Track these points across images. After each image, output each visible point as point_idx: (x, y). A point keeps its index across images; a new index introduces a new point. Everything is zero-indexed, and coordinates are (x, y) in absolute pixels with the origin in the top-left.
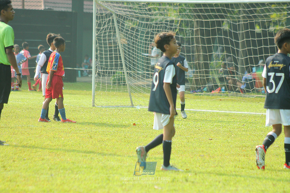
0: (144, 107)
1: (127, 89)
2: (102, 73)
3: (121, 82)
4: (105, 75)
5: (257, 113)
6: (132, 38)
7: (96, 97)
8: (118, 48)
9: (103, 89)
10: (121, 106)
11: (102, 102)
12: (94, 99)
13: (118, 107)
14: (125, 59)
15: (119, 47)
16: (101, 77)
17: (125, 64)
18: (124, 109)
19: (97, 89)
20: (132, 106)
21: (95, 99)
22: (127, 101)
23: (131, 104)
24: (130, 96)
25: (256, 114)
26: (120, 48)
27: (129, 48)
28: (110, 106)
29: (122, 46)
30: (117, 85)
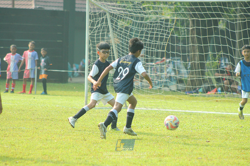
6: (127, 37)
12: (87, 100)
15: (112, 47)
20: (126, 107)
21: (88, 100)
26: (113, 48)
27: (123, 48)
28: (103, 107)
29: (116, 46)
30: (110, 85)
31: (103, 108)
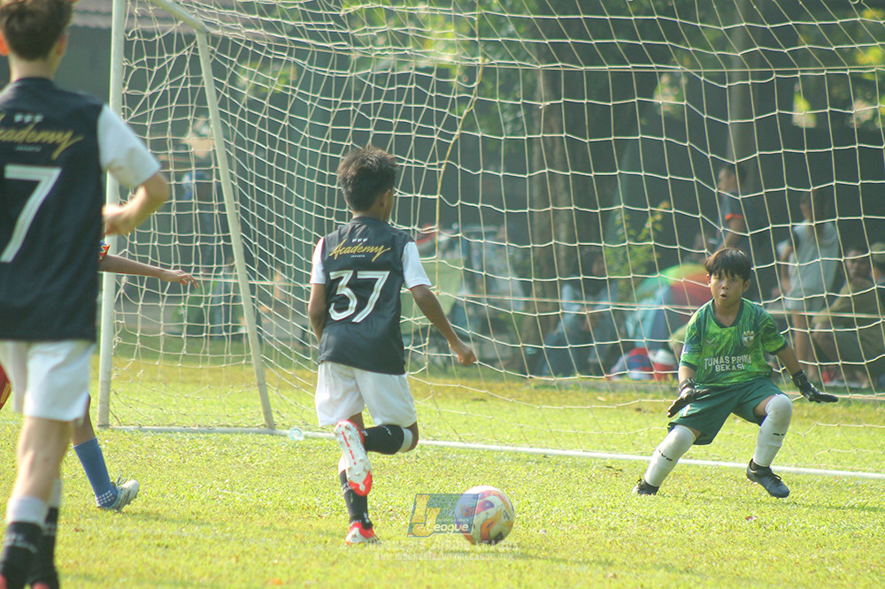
0: (320, 434)
1: (249, 358)
2: (144, 287)
3: (223, 324)
4: (160, 293)
5: (802, 470)
6: (277, 136)
7: (114, 386)
8: (214, 180)
9: (148, 354)
10: (222, 428)
11: (141, 410)
12: (108, 395)
13: (210, 430)
14: (245, 229)
15: (218, 177)
16: (141, 303)
17: (242, 250)
18: (236, 438)
19: (123, 350)
20: (271, 427)
21: (112, 394)
22: (245, 408)
23: (262, 420)
24: (262, 387)
25: (798, 474)
26: (222, 181)
27: (260, 182)
28: (173, 427)
29: (234, 173)
30: (206, 336)
31: (175, 432)
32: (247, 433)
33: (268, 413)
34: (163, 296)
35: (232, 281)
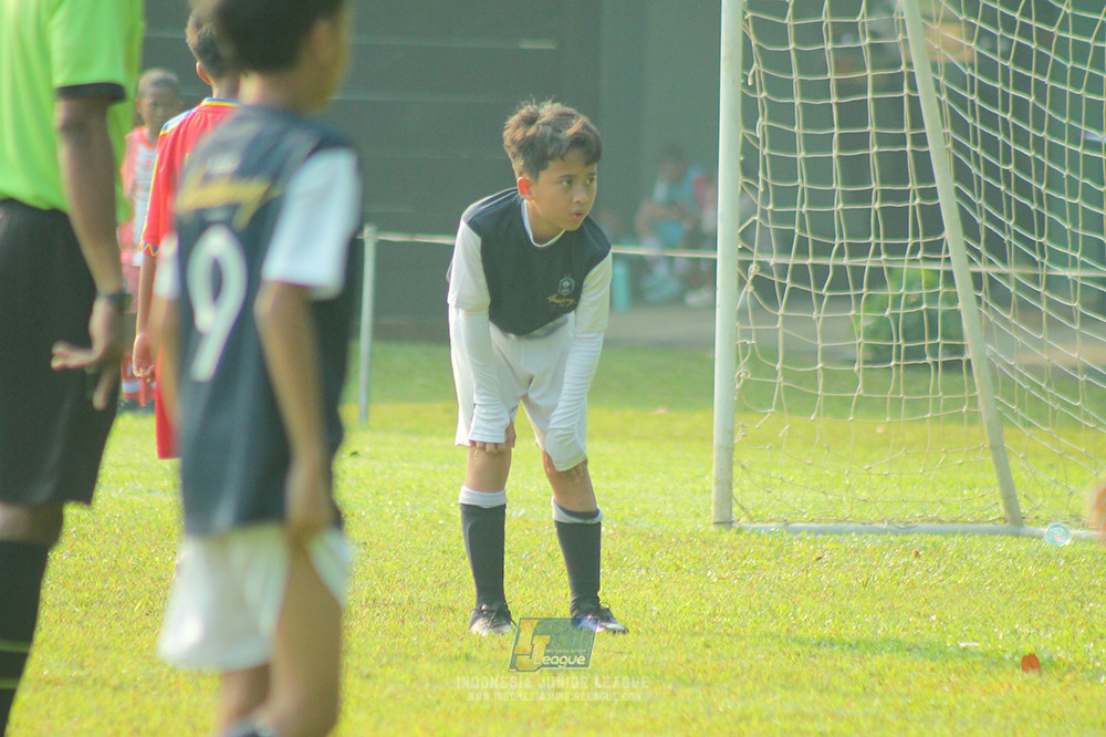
1: (974, 401)
2: (788, 280)
3: (927, 342)
4: (813, 290)
6: (1016, 16)
7: (743, 455)
8: (906, 91)
9: (799, 399)
10: (928, 526)
11: (789, 494)
12: (730, 470)
13: (908, 529)
14: (961, 173)
15: (913, 87)
16: (781, 311)
17: (957, 215)
18: (952, 545)
19: (752, 397)
20: (1015, 522)
21: (737, 470)
22: (970, 488)
23: (1001, 510)
24: (998, 451)
26: (921, 93)
27: (988, 94)
28: (844, 524)
29: (941, 79)
30: (897, 366)
31: (849, 533)
32: (974, 533)
33: (1009, 496)
34: (821, 297)
35: (941, 267)
